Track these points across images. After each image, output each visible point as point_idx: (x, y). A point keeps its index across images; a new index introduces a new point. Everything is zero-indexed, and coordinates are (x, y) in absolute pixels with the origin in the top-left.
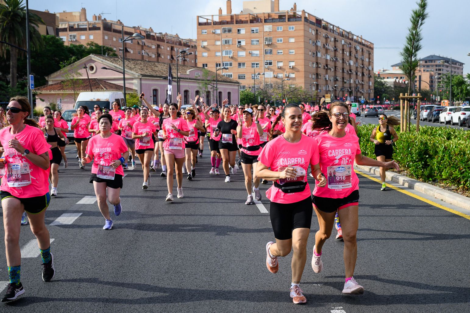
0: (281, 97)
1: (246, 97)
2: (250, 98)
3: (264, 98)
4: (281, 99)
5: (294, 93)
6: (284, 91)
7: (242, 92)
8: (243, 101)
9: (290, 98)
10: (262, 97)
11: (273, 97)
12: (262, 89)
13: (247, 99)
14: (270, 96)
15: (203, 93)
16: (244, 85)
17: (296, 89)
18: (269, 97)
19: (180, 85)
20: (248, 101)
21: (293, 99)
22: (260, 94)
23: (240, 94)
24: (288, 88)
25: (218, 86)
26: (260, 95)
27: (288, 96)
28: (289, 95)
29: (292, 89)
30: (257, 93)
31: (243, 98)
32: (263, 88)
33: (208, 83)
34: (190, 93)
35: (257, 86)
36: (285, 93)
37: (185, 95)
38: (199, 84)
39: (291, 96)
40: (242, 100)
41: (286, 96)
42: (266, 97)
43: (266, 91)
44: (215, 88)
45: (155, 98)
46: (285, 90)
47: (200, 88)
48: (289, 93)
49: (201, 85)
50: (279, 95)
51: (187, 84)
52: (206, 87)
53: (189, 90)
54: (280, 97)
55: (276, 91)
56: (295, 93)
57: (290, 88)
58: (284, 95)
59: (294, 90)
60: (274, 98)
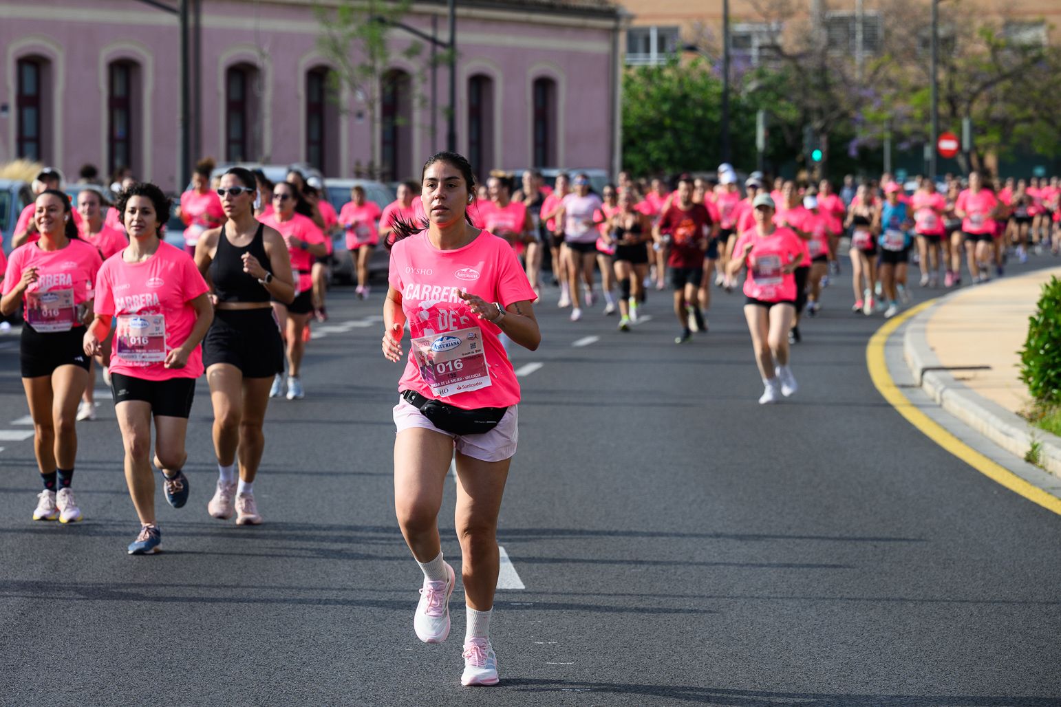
0: (926, 119)
1: (673, 114)
2: (700, 123)
3: (805, 120)
4: (930, 127)
5: (1031, 89)
6: (953, 69)
7: (647, 74)
8: (651, 145)
9: (994, 121)
10: (790, 113)
11: (870, 112)
12: (793, 58)
13: (676, 133)
14: (845, 106)
15: (354, 87)
16: (672, 22)
17: (1038, 60)
18: (844, 115)
19: (198, 28)
20: (687, 141)
21: (1021, 128)
22: (772, 90)
23: (632, 95)
24: (981, 48)
25: (462, 38)
26: (780, 97)
27: (978, 108)
28: (992, 100)
29: (1011, 60)
30: (752, 86)
31: (650, 123)
32: (797, 49)
33: (388, 17)
34: (269, 79)
35: (760, 33)
36: (959, 87)
37: (236, 95)
38: (325, 22)
39: (999, 110)
40: (644, 137)
41: (962, 108)
42: (821, 112)
43: (823, 71)
44: (440, 50)
45: (29, 113)
46: (960, 63)
47: (337, 50)
48: (986, 86)
49: (340, 32)
50: (915, 99)
51: (247, 22)
52: (377, 47)
53: (259, 63)
54: (918, 113)
55: (893, 72)
56: (1038, 85)
57: (995, 49)
58: (952, 101)
59: (1026, 66)
60: (876, 121)
